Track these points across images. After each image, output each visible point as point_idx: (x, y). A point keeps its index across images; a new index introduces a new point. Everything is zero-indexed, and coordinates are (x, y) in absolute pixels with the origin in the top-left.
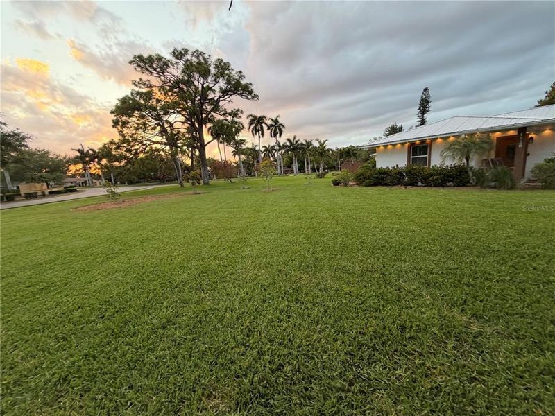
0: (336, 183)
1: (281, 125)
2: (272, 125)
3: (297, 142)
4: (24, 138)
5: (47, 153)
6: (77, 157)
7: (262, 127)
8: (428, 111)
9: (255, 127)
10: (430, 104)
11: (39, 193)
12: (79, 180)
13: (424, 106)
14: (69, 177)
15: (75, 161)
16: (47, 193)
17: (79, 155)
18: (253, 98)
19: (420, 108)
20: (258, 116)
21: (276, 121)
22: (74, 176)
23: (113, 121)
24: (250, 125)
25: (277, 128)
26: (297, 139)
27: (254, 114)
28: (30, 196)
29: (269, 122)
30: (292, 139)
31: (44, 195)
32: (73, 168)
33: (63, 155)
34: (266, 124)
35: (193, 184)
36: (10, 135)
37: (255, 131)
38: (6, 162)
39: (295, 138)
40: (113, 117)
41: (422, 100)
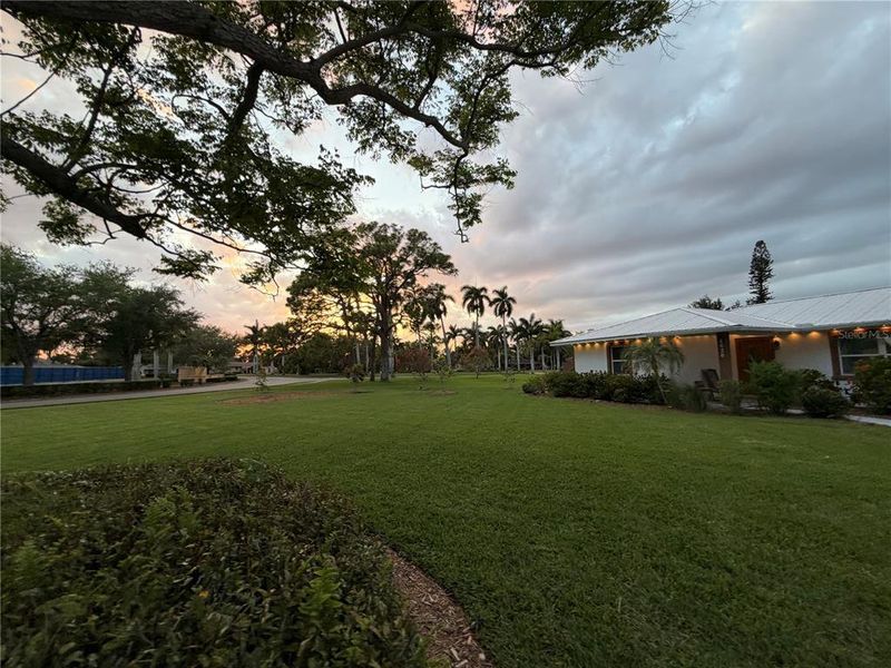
0: (527, 390)
1: (511, 299)
2: (496, 300)
3: (537, 323)
4: (197, 317)
5: (218, 331)
6: (249, 336)
7: (481, 302)
8: (769, 276)
9: (472, 302)
10: (771, 266)
11: (196, 381)
12: (246, 364)
13: (760, 268)
14: (236, 360)
15: (245, 341)
16: (204, 381)
17: (251, 333)
18: (451, 272)
19: (752, 273)
20: (478, 287)
21: (502, 294)
22: (242, 359)
23: (288, 299)
24: (466, 299)
25: (504, 303)
26: (536, 319)
27: (472, 285)
28: (187, 383)
29: (493, 296)
30: (528, 319)
31: (200, 383)
32: (242, 350)
33: (233, 333)
34: (487, 298)
35: (355, 380)
36: (184, 315)
37: (472, 308)
38: (174, 343)
39: (532, 317)
40: (288, 295)
41: (755, 260)
